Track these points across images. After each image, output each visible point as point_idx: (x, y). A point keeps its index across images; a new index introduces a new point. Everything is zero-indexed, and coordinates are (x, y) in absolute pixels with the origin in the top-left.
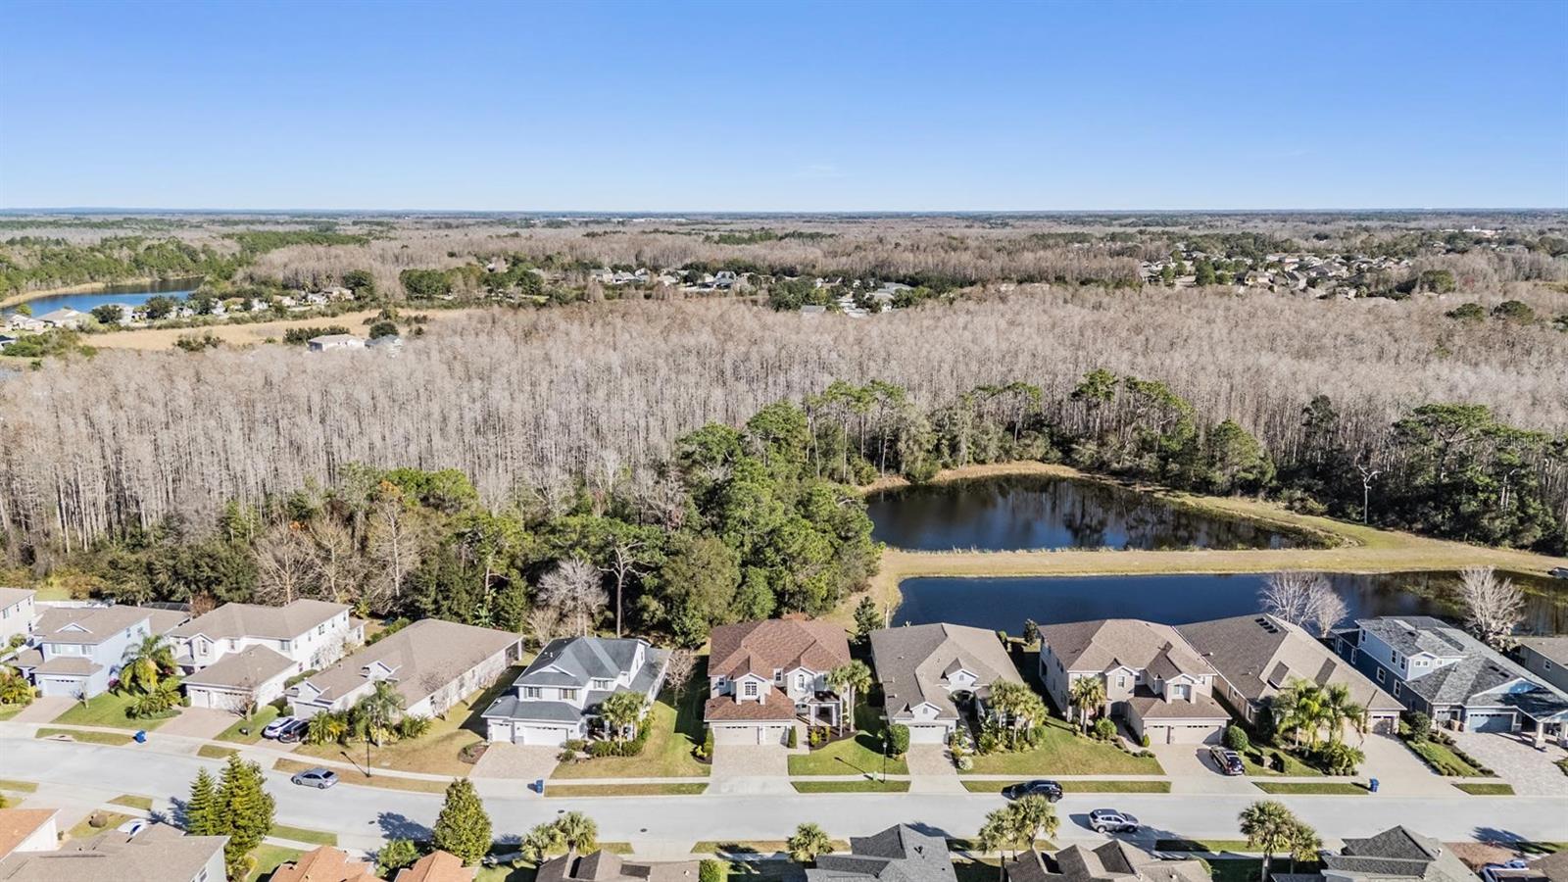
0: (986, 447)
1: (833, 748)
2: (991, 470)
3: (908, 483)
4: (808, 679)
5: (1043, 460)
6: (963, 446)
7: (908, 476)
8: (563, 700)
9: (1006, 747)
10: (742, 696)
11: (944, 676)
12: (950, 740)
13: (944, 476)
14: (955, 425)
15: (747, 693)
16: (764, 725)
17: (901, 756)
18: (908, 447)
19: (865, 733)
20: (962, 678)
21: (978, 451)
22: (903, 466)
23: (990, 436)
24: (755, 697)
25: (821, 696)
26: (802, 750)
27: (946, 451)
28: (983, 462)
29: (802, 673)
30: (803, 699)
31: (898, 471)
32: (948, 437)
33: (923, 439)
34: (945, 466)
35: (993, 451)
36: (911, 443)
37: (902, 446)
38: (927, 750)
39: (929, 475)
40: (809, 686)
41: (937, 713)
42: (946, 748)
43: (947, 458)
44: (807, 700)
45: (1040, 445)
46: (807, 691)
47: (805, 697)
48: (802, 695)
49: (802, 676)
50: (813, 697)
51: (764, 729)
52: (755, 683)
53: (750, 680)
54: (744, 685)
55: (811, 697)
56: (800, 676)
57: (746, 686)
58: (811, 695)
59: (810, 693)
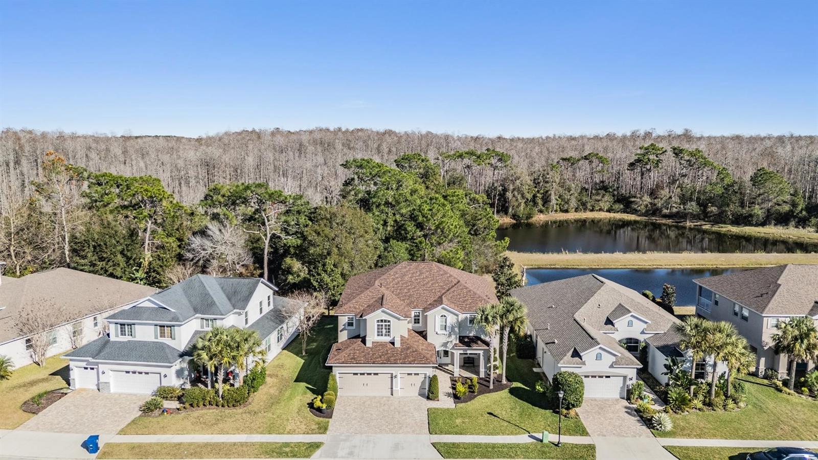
0: (568, 200)
1: (483, 401)
2: (572, 216)
3: (515, 222)
4: (451, 320)
5: (609, 211)
6: (553, 197)
7: (514, 216)
8: (160, 340)
9: (704, 403)
10: (372, 337)
11: (609, 322)
12: (629, 395)
13: (539, 218)
14: (547, 182)
15: (380, 334)
16: (398, 371)
17: (572, 412)
18: (514, 196)
19: (519, 385)
20: (630, 324)
21: (563, 203)
22: (510, 210)
23: (571, 192)
24: (388, 339)
25: (466, 341)
26: (445, 402)
27: (540, 202)
28: (567, 211)
29: (445, 313)
30: (445, 344)
31: (506, 213)
32: (542, 191)
33: (525, 189)
34: (541, 211)
35: (573, 203)
36: (516, 193)
37: (509, 195)
38: (602, 406)
39: (529, 216)
40: (453, 328)
41: (614, 359)
42: (626, 403)
43: (540, 206)
44: (450, 346)
45: (606, 201)
46: (450, 335)
47: (448, 342)
48: (444, 339)
49: (445, 316)
50: (458, 342)
51: (399, 376)
52: (389, 321)
53: (383, 318)
54: (376, 324)
55: (454, 342)
56: (442, 316)
57: (378, 325)
58: (454, 340)
59: (453, 337)
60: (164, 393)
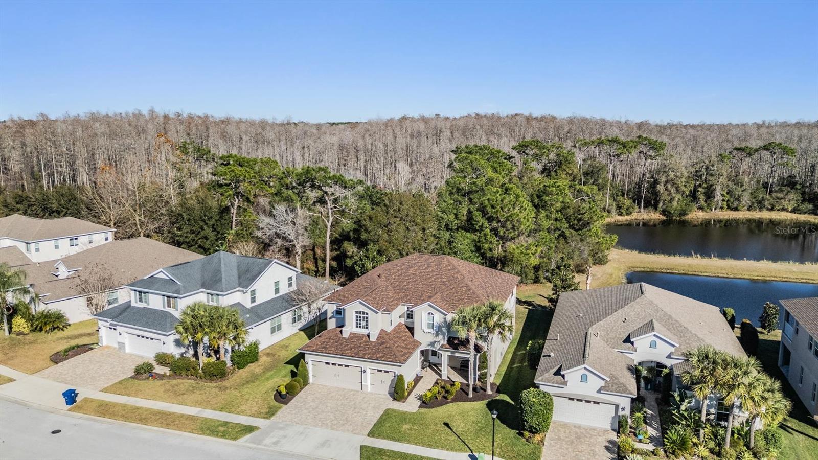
0: (739, 197)
2: (742, 215)
3: (665, 218)
4: (438, 318)
5: (794, 211)
6: (718, 193)
7: (664, 212)
8: (167, 309)
9: (712, 451)
10: (350, 328)
11: (628, 340)
12: (620, 426)
13: (697, 215)
14: (712, 175)
15: (358, 325)
16: (369, 366)
17: (537, 437)
18: (666, 189)
19: (506, 398)
20: (653, 345)
21: (732, 200)
22: (661, 204)
23: (744, 187)
24: (365, 332)
25: (455, 343)
26: (411, 405)
27: (702, 197)
28: (736, 209)
29: (432, 311)
30: (432, 344)
31: (656, 209)
32: (705, 185)
33: (681, 182)
34: (701, 208)
35: (746, 199)
36: (669, 186)
37: (660, 188)
38: (580, 435)
39: (683, 213)
40: (440, 327)
41: (603, 383)
42: (613, 436)
43: (702, 203)
44: (437, 346)
45: (792, 198)
46: (437, 335)
47: (435, 342)
48: (431, 339)
49: (432, 314)
50: (446, 343)
51: (368, 371)
52: (367, 314)
53: (361, 310)
54: (354, 315)
55: (442, 343)
56: (429, 314)
57: (357, 317)
58: (442, 340)
59: (441, 337)
60: (162, 359)
